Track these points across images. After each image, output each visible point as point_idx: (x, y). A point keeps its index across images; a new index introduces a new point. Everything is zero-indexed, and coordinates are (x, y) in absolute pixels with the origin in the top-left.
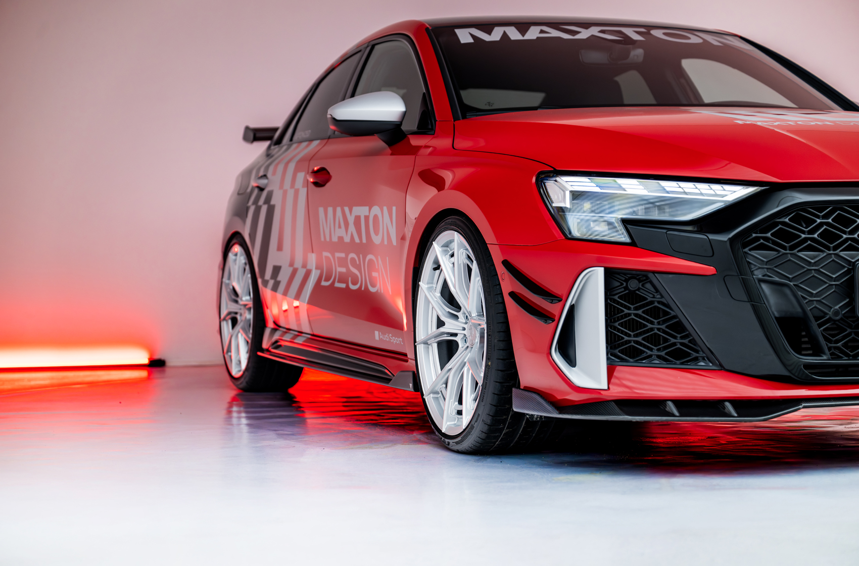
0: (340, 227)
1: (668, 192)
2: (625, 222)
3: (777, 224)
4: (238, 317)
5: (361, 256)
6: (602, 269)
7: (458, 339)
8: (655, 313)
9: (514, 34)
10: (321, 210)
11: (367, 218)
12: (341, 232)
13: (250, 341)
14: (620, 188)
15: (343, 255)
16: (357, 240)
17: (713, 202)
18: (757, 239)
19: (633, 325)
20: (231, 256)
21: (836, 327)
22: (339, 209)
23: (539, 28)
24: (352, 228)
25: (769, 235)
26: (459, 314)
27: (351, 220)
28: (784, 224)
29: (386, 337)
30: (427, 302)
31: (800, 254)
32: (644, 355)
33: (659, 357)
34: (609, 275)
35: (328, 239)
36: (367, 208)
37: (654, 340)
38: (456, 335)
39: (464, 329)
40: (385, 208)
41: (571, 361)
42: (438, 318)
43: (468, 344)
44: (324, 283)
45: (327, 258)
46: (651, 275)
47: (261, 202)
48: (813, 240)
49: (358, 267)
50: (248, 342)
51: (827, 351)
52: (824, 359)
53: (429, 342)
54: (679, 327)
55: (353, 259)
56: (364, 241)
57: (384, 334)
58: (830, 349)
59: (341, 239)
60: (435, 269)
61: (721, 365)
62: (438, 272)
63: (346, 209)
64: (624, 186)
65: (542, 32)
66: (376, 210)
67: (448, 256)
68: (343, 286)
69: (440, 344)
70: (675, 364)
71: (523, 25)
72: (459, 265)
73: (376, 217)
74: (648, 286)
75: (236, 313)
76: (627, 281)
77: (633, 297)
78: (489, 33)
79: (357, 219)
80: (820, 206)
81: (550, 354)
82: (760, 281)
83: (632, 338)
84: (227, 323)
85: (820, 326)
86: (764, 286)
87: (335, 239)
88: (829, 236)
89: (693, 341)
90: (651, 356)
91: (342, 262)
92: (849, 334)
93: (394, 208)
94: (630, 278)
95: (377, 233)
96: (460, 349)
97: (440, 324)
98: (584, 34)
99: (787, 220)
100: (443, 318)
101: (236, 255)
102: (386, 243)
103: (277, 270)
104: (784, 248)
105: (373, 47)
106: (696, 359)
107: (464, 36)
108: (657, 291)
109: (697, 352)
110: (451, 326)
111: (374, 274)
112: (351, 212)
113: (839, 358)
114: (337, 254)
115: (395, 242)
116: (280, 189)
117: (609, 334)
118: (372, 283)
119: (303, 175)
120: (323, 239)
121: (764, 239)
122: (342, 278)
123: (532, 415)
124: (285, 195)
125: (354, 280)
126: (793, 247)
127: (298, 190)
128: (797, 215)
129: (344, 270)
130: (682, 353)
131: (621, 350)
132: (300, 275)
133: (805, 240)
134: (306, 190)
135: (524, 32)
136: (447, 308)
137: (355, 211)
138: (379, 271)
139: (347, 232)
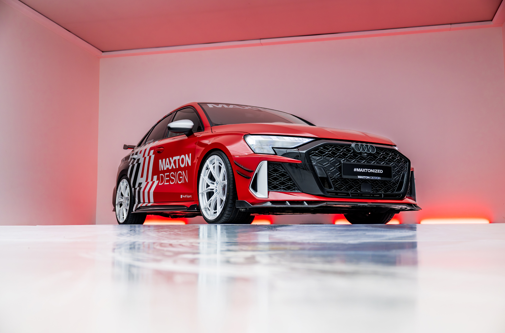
0: (168, 165)
1: (286, 140)
2: (273, 148)
3: (318, 149)
4: (123, 203)
5: (176, 173)
6: (267, 161)
7: (214, 191)
8: (283, 175)
9: (225, 106)
10: (160, 161)
11: (179, 160)
12: (168, 166)
13: (128, 209)
15: (168, 174)
16: (174, 167)
18: (313, 153)
20: (121, 183)
21: (336, 181)
22: (167, 159)
24: (173, 164)
25: (317, 152)
26: (215, 183)
27: (172, 161)
28: (321, 149)
30: (203, 179)
31: (327, 158)
32: (279, 188)
33: (283, 189)
34: (269, 164)
35: (162, 170)
36: (179, 156)
37: (283, 183)
38: (213, 189)
39: (216, 187)
40: (187, 155)
41: (255, 189)
42: (207, 184)
43: (217, 192)
44: (160, 184)
45: (162, 176)
46: (282, 163)
47: (135, 163)
48: (329, 154)
49: (174, 177)
50: (127, 210)
51: (333, 188)
52: (332, 190)
53: (204, 193)
54: (290, 180)
55: (173, 174)
56: (177, 167)
58: (334, 187)
59: (168, 168)
60: (207, 169)
61: (302, 191)
62: (207, 170)
63: (171, 158)
64: (272, 138)
65: (234, 106)
66: (183, 156)
67: (212, 164)
68: (168, 183)
69: (207, 193)
70: (288, 191)
71: (228, 104)
72: (216, 166)
73: (183, 159)
74: (280, 167)
75: (122, 202)
76: (274, 165)
77: (276, 170)
78: (218, 105)
79: (175, 161)
80: (331, 145)
81: (249, 188)
82: (314, 165)
83: (275, 183)
84: (118, 206)
85: (332, 180)
86: (316, 167)
87: (165, 169)
88: (334, 153)
89: (294, 184)
90: (281, 188)
91: (168, 176)
92: (340, 183)
93: (190, 154)
94: (275, 165)
95: (182, 163)
96: (215, 194)
97: (208, 186)
99: (322, 148)
100: (209, 184)
101: (123, 183)
102: (186, 166)
103: (140, 184)
104: (321, 156)
105: (177, 111)
106: (294, 189)
107: (210, 106)
108: (283, 168)
109: (295, 187)
110: (212, 186)
111: (181, 177)
112: (172, 159)
113: (337, 190)
114: (166, 174)
115: (190, 165)
116: (143, 157)
117: (268, 182)
118: (180, 180)
119: (153, 150)
120: (160, 170)
121: (316, 153)
122: (167, 181)
123: (242, 208)
124: (145, 158)
125: (173, 181)
126: (324, 156)
127: (151, 156)
128: (324, 146)
129: (168, 179)
130: (289, 188)
131: (272, 187)
132: (151, 183)
133: (327, 154)
134: (154, 155)
135: (228, 106)
136: (210, 181)
137: (175, 158)
138: (182, 176)
139: (170, 166)
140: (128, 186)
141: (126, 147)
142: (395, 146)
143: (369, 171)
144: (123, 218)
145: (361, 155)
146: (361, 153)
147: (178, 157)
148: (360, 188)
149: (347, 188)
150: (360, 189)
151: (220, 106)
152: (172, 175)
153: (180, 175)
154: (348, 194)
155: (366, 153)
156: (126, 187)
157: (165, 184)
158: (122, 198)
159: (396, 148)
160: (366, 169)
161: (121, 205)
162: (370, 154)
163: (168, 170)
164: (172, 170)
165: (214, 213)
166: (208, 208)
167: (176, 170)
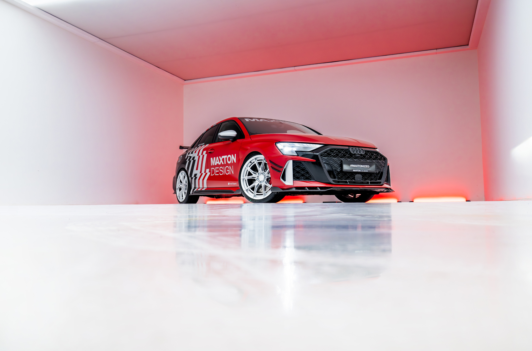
0: (217, 161)
1: (304, 146)
2: (296, 151)
3: (327, 152)
4: (181, 188)
5: (224, 167)
6: (292, 160)
8: (303, 170)
9: (258, 120)
10: (212, 159)
11: (226, 158)
12: (218, 162)
14: (294, 145)
15: (218, 168)
16: (223, 163)
17: (314, 148)
18: (323, 155)
19: (298, 172)
20: (180, 174)
21: (338, 173)
22: (217, 158)
23: (262, 119)
24: (221, 161)
27: (221, 159)
29: (232, 184)
31: (332, 158)
34: (293, 162)
35: (213, 165)
37: (303, 175)
40: (232, 155)
41: (285, 180)
44: (211, 175)
45: (213, 169)
46: (302, 162)
47: (191, 160)
48: (334, 155)
49: (223, 170)
50: (185, 193)
51: (337, 178)
52: (336, 180)
54: (308, 173)
56: (225, 163)
57: (231, 183)
59: (218, 164)
61: (316, 180)
63: (220, 157)
66: (229, 156)
68: (218, 175)
70: (307, 180)
71: (259, 119)
73: (229, 158)
74: (301, 164)
76: (297, 163)
77: (298, 167)
78: (252, 120)
79: (223, 159)
80: (335, 149)
81: (280, 179)
82: (324, 163)
83: (298, 175)
84: (178, 190)
85: (336, 172)
86: (325, 164)
87: (216, 164)
88: (337, 155)
89: (310, 175)
90: (301, 179)
91: (217, 169)
92: (341, 175)
93: (235, 155)
95: (229, 160)
98: (272, 121)
99: (329, 151)
101: (182, 173)
102: (232, 162)
103: (196, 175)
104: (329, 157)
105: (222, 123)
106: (311, 179)
107: (247, 120)
108: (303, 165)
109: (311, 178)
111: (228, 170)
112: (221, 157)
113: (339, 179)
114: (216, 168)
115: (235, 162)
116: (198, 155)
117: (293, 174)
118: (227, 172)
119: (206, 151)
120: (212, 165)
121: (325, 155)
122: (217, 173)
123: (275, 192)
124: (199, 157)
125: (222, 173)
126: (330, 157)
127: (204, 155)
128: (331, 150)
129: (218, 171)
130: (308, 178)
131: (296, 177)
132: (204, 174)
133: (333, 155)
134: (207, 154)
135: (259, 120)
136: (253, 172)
137: (223, 157)
139: (220, 162)
140: (186, 176)
141: (181, 148)
142: (377, 149)
143: (360, 166)
144: (183, 198)
145: (355, 155)
146: (355, 154)
147: (226, 156)
148: (354, 177)
149: (345, 178)
150: (355, 179)
151: (254, 120)
152: (221, 169)
153: (227, 169)
154: (346, 182)
155: (358, 154)
156: (185, 177)
157: (216, 175)
158: (181, 184)
159: (377, 150)
160: (359, 165)
161: (180, 189)
162: (361, 155)
163: (218, 165)
164: (221, 165)
165: (257, 195)
166: (249, 190)
167: (224, 165)
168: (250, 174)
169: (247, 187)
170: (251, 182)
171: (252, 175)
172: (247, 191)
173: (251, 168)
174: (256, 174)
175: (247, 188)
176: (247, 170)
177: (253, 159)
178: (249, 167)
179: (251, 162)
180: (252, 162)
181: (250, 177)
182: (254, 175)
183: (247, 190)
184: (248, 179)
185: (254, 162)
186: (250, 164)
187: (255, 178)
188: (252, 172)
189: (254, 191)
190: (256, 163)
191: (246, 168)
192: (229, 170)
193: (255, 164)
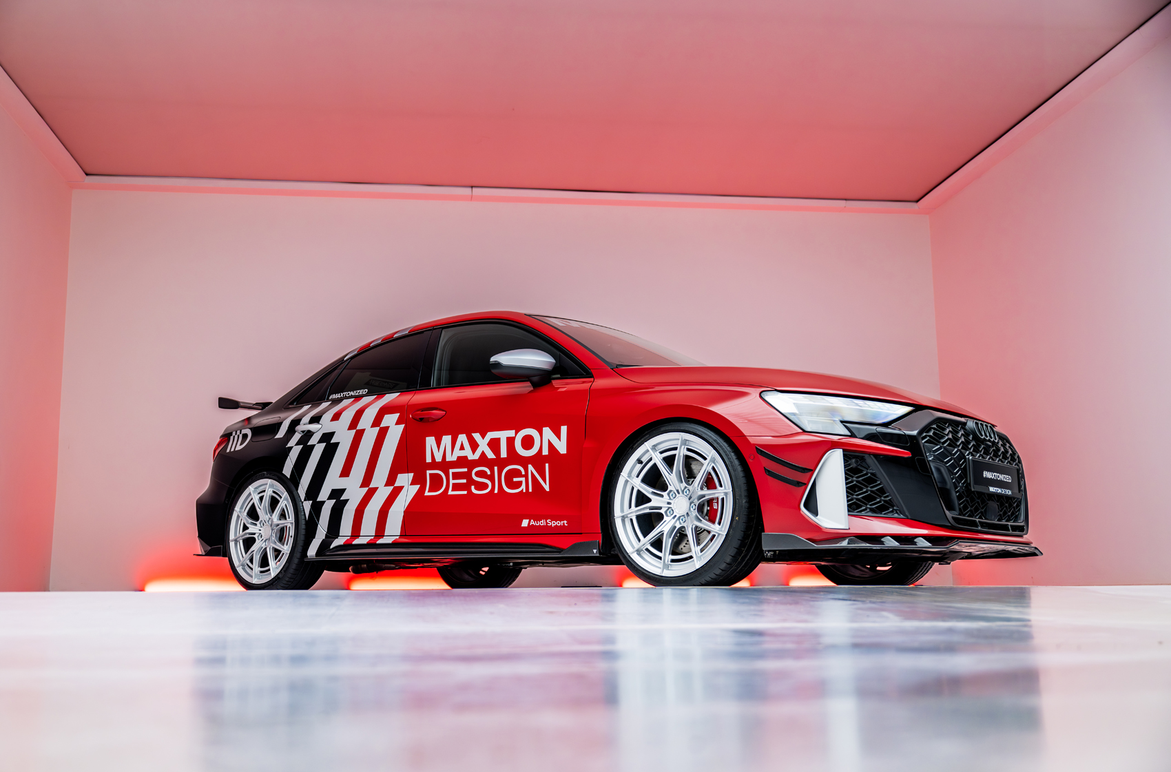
0: (462, 448)
4: (258, 536)
5: (496, 468)
12: (467, 452)
13: (287, 552)
15: (466, 470)
20: (249, 488)
30: (627, 484)
41: (815, 512)
42: (642, 495)
49: (491, 478)
53: (629, 517)
57: (537, 520)
63: (477, 436)
84: (236, 543)
97: (645, 500)
101: (261, 488)
103: (339, 492)
116: (350, 428)
119: (396, 415)
124: (360, 432)
127: (387, 427)
132: (385, 491)
134: (402, 426)
136: (651, 490)
137: (491, 435)
138: (526, 476)
139: (474, 452)
140: (284, 497)
144: (267, 572)
153: (512, 474)
156: (276, 500)
158: (256, 525)
161: (251, 541)
163: (462, 461)
164: (483, 459)
165: (673, 561)
166: (647, 550)
167: (501, 463)
168: (642, 499)
169: (639, 540)
170: (648, 522)
171: (649, 500)
172: (639, 554)
173: (644, 481)
174: (662, 496)
175: (637, 545)
176: (633, 488)
177: (648, 451)
178: (638, 476)
179: (639, 461)
180: (644, 460)
181: (645, 509)
182: (655, 501)
183: (639, 552)
184: (638, 517)
185: (651, 459)
186: (639, 466)
187: (660, 508)
188: (647, 491)
189: (661, 552)
190: (658, 459)
191: (627, 482)
192: (523, 479)
193: (655, 465)
